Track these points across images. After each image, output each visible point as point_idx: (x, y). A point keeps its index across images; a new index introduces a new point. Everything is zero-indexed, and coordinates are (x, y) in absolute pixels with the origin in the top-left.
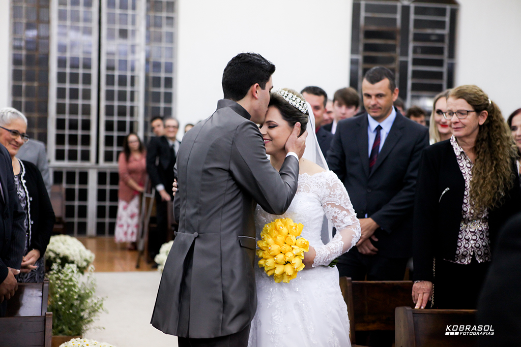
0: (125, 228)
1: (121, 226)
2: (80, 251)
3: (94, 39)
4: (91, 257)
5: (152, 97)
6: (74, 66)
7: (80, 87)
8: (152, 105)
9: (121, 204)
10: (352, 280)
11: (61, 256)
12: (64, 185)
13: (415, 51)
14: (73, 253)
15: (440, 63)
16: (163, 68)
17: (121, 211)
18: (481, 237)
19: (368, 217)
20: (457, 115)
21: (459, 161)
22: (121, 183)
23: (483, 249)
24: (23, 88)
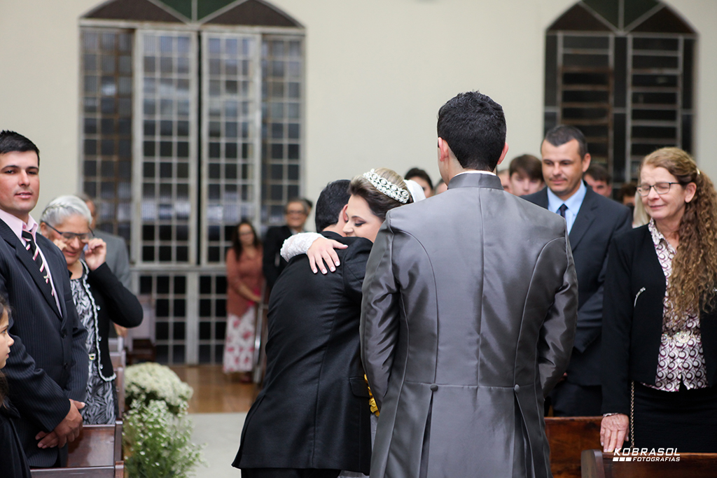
0: (236, 352)
1: (232, 350)
2: (173, 384)
3: (192, 95)
4: (187, 392)
5: (271, 172)
6: (166, 131)
7: (174, 160)
8: (271, 182)
9: (231, 320)
11: (148, 391)
12: (155, 296)
13: (635, 100)
14: (164, 387)
15: (671, 116)
16: (286, 132)
17: (230, 330)
18: (692, 354)
20: (656, 190)
21: (658, 252)
22: (230, 291)
23: (694, 371)
24: (99, 165)
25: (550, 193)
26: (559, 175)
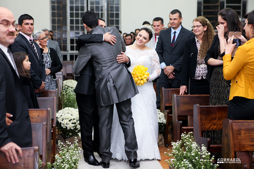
10: (164, 88)
16: (115, 9)
18: (205, 70)
19: (171, 65)
20: (196, 27)
21: (197, 44)
23: (205, 74)
24: (56, 20)
25: (172, 28)
26: (173, 23)
